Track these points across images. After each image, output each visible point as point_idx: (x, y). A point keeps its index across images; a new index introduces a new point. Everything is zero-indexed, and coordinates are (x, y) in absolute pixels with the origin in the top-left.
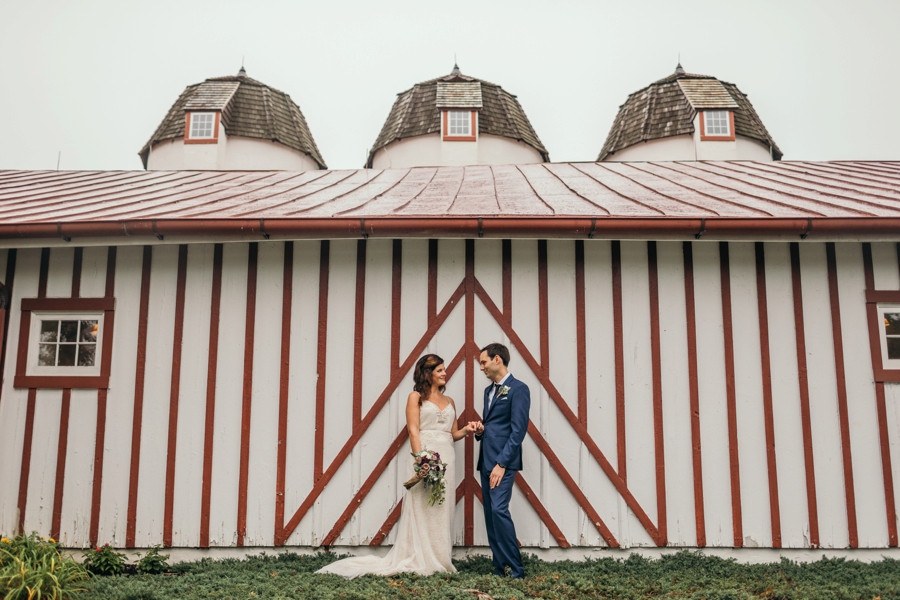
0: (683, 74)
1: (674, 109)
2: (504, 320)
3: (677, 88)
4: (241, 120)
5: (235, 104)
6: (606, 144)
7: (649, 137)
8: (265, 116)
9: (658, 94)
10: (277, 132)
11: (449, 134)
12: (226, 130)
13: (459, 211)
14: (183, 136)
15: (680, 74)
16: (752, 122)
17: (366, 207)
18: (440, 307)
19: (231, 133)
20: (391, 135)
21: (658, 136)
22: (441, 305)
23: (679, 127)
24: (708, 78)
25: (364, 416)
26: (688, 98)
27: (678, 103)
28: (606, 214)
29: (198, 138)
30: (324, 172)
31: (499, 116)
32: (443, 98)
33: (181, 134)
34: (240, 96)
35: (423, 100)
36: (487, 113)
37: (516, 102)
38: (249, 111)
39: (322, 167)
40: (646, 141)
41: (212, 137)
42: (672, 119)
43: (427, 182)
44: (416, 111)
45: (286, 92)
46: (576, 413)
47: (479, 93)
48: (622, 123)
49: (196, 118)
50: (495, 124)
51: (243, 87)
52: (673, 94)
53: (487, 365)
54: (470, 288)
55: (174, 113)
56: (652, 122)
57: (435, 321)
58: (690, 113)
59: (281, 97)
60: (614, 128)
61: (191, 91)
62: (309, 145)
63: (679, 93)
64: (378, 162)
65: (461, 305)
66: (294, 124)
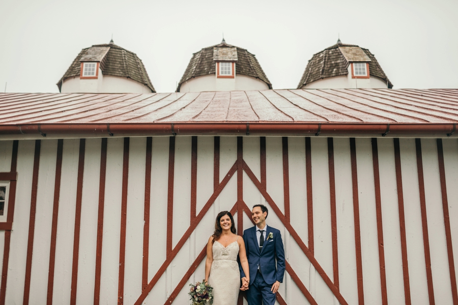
0: (341, 44)
1: (337, 62)
2: (261, 186)
3: (338, 51)
4: (110, 67)
5: (107, 58)
6: (302, 80)
7: (324, 76)
8: (123, 65)
9: (329, 54)
10: (129, 73)
11: (220, 75)
12: (102, 72)
13: (233, 118)
14: (79, 75)
15: (339, 44)
16: (378, 69)
17: (176, 116)
18: (221, 178)
19: (105, 73)
20: (190, 75)
21: (330, 76)
23: (340, 71)
24: (355, 46)
26: (345, 56)
27: (339, 59)
28: (326, 121)
29: (88, 76)
30: (154, 94)
31: (246, 65)
32: (217, 55)
33: (79, 74)
34: (110, 54)
35: (207, 57)
36: (240, 64)
37: (255, 58)
38: (115, 62)
39: (153, 91)
40: (323, 78)
41: (95, 75)
42: (337, 67)
43: (210, 100)
44: (203, 62)
45: (134, 53)
46: (307, 245)
47: (236, 53)
48: (310, 69)
49: (86, 66)
50: (244, 69)
51: (112, 49)
52: (337, 54)
54: (240, 166)
55: (75, 63)
56: (326, 68)
57: (218, 187)
58: (346, 64)
59: (132, 55)
60: (306, 72)
61: (85, 52)
62: (146, 80)
63: (340, 54)
64: (182, 89)
65: (235, 177)
66: (139, 69)
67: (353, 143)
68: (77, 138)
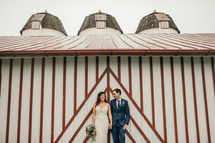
0: (156, 12)
1: (154, 21)
2: (118, 80)
3: (155, 16)
4: (46, 23)
5: (44, 19)
6: (137, 30)
7: (148, 28)
8: (52, 22)
9: (150, 17)
10: (55, 26)
11: (98, 27)
12: (42, 26)
13: (105, 48)
16: (173, 24)
17: (77, 47)
18: (99, 76)
20: (84, 27)
21: (150, 28)
22: (100, 76)
23: (155, 25)
24: (162, 13)
25: (77, 109)
26: (158, 18)
27: (155, 19)
28: (149, 49)
29: (35, 28)
30: (67, 36)
31: (111, 23)
32: (97, 18)
33: (30, 27)
34: (45, 17)
35: (92, 18)
36: (108, 22)
37: (115, 19)
38: (48, 21)
39: (66, 35)
40: (147, 29)
41: (38, 28)
42: (154, 23)
43: (94, 39)
44: (90, 21)
45: (57, 17)
46: (140, 107)
47: (106, 17)
48: (141, 24)
49: (34, 23)
50: (110, 24)
51: (46, 15)
52: (154, 17)
53: (115, 95)
54: (108, 71)
55: (28, 22)
56: (148, 24)
57: (98, 81)
58: (158, 22)
59: (56, 18)
60: (139, 26)
61: (33, 16)
62: (63, 30)
64: (80, 34)
65: (106, 76)
66: (59, 24)
67: (161, 59)
68: (30, 57)
